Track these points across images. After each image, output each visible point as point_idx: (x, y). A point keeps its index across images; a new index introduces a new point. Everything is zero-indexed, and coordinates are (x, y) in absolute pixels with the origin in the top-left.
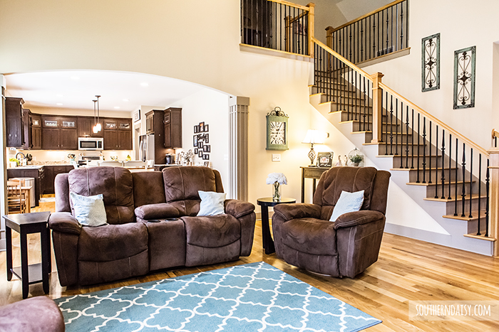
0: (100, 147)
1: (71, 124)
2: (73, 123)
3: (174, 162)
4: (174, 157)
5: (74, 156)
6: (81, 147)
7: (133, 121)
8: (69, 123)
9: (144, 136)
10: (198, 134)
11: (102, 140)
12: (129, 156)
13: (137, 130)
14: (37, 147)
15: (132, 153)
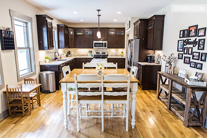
0: (105, 46)
1: (90, 33)
2: (91, 32)
3: (154, 61)
4: (154, 57)
5: (91, 52)
6: (95, 47)
7: (126, 29)
8: (89, 32)
9: (132, 40)
10: (185, 39)
11: (106, 42)
12: (122, 52)
13: (128, 35)
14: (72, 47)
15: (124, 50)
